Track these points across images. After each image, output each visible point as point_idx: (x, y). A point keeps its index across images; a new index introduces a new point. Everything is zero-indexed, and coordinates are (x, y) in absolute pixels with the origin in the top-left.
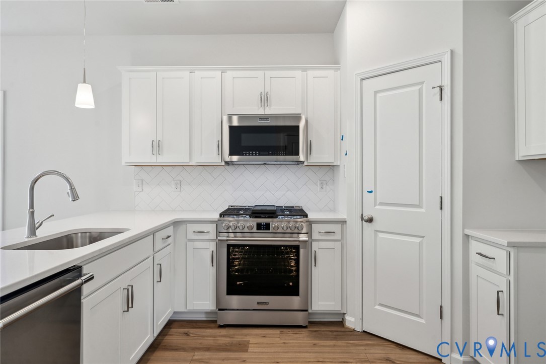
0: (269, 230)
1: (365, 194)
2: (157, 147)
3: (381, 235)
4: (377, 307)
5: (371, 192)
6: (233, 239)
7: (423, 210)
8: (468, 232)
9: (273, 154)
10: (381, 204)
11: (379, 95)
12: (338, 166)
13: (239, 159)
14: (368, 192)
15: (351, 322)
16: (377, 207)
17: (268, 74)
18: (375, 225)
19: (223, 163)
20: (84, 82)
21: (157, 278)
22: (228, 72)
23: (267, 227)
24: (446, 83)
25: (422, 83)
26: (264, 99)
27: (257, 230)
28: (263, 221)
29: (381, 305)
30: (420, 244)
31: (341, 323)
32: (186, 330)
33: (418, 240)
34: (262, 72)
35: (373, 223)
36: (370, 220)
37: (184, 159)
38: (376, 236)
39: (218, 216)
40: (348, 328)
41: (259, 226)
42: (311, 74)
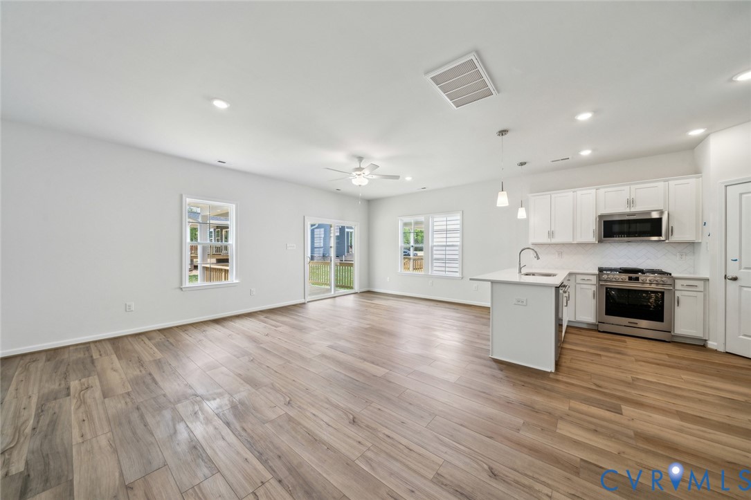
0: (639, 281)
1: (730, 262)
2: (552, 234)
4: (741, 337)
5: (735, 260)
6: (610, 284)
9: (638, 236)
10: (746, 268)
11: (744, 196)
12: (699, 242)
13: (611, 239)
15: (713, 345)
17: (633, 187)
18: (740, 282)
19: (597, 242)
22: (600, 189)
23: (637, 279)
26: (630, 202)
28: (632, 275)
29: (745, 335)
34: (628, 187)
35: (737, 281)
36: (735, 279)
37: (568, 239)
38: (740, 290)
40: (710, 348)
41: (630, 279)
42: (672, 183)
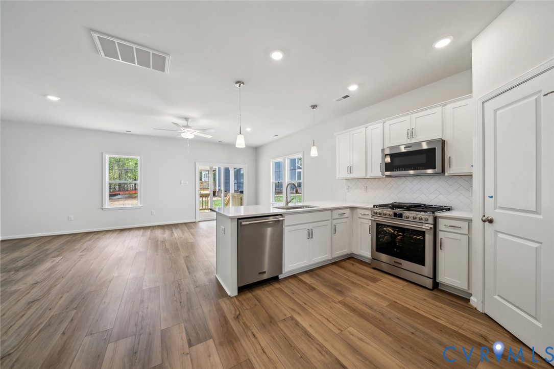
0: (402, 218)
1: (487, 198)
2: (350, 170)
3: (500, 235)
4: (497, 297)
5: (492, 197)
6: (380, 220)
7: (541, 217)
9: (414, 170)
10: (501, 208)
11: (499, 112)
14: (489, 197)
15: (474, 301)
16: (498, 210)
17: (414, 116)
18: (495, 226)
19: (384, 176)
20: (314, 146)
21: (333, 232)
22: (387, 122)
23: (401, 216)
25: (539, 91)
26: (411, 134)
28: (398, 211)
29: (499, 296)
30: (538, 249)
31: (468, 300)
32: (353, 262)
33: (536, 245)
34: (409, 116)
35: (494, 224)
36: (491, 221)
37: (363, 175)
38: (496, 236)
39: (373, 207)
40: (471, 305)
41: (395, 215)
42: (450, 107)
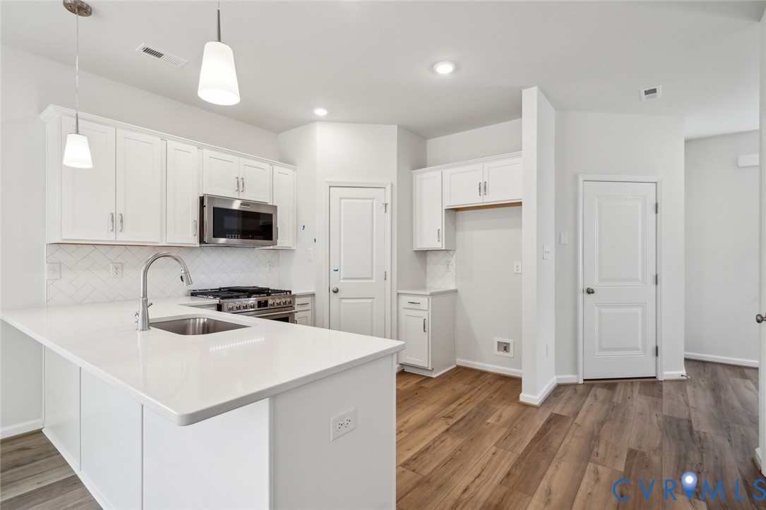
0: (267, 306)
2: (117, 221)
3: (344, 301)
5: (337, 270)
7: (374, 281)
8: (399, 292)
9: (252, 238)
10: (344, 279)
11: (343, 201)
12: (293, 250)
13: (227, 241)
14: (334, 270)
16: (342, 281)
17: (242, 162)
18: (340, 295)
20: (77, 132)
23: (266, 303)
24: (388, 201)
25: (374, 199)
26: (240, 185)
27: (258, 307)
30: (372, 302)
33: (371, 300)
35: (338, 293)
36: (336, 292)
41: (260, 304)
42: (276, 169)
